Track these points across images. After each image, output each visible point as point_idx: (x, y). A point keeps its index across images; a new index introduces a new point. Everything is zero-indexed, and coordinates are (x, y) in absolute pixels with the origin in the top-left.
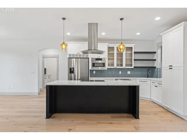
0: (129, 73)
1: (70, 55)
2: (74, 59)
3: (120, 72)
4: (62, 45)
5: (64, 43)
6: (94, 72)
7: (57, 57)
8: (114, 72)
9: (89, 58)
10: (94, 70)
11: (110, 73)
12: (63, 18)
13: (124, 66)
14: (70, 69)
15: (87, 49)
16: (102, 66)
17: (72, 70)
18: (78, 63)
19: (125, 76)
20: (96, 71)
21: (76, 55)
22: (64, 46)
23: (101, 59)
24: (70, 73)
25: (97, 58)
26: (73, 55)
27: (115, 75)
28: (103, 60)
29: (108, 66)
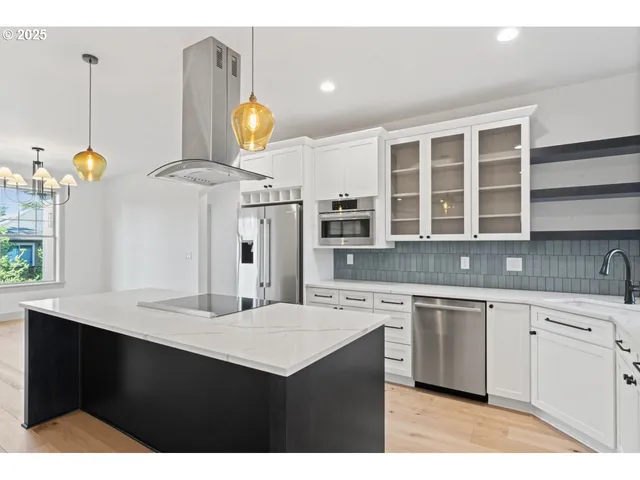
0: (514, 264)
3: (465, 263)
5: (90, 149)
6: (350, 259)
8: (431, 261)
9: (301, 204)
10: (347, 252)
11: (414, 263)
12: (85, 56)
13: (471, 231)
18: (263, 224)
19: (494, 279)
20: (358, 254)
21: (263, 194)
24: (243, 262)
25: (337, 197)
26: (255, 195)
27: (441, 276)
28: (360, 206)
29: (394, 232)
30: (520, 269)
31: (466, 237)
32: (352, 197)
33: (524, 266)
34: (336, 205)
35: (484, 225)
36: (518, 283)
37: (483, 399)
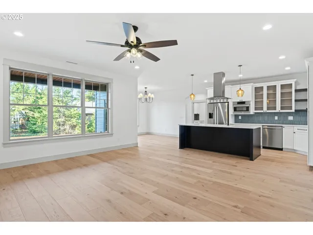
0: (291, 118)
3: (276, 118)
6: (240, 118)
8: (266, 117)
9: (228, 103)
10: (240, 115)
11: (261, 118)
13: (278, 109)
15: (213, 96)
16: (245, 110)
17: (211, 115)
19: (285, 122)
20: (243, 116)
23: (244, 103)
24: (209, 118)
25: (239, 101)
28: (246, 103)
29: (255, 110)
30: (292, 119)
31: (277, 111)
32: (243, 101)
33: (293, 118)
34: (239, 103)
35: (282, 108)
36: (291, 123)
37: (281, 149)
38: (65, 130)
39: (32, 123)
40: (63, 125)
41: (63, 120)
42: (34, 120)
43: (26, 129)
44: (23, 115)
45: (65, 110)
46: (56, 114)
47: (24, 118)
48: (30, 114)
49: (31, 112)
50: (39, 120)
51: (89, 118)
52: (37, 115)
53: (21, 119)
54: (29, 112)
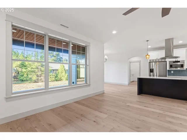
1: (150, 60)
2: (153, 63)
4: (146, 56)
6: (172, 72)
7: (140, 62)
9: (166, 61)
10: (172, 70)
12: (147, 41)
14: (151, 69)
15: (165, 56)
16: (180, 67)
17: (152, 70)
18: (157, 65)
20: (174, 71)
21: (155, 60)
22: (147, 56)
23: (179, 62)
24: (151, 72)
26: (153, 60)
28: (181, 62)
32: (178, 60)
34: (174, 62)
38: (41, 79)
39: (21, 75)
40: (40, 76)
41: (40, 73)
42: (22, 73)
43: (17, 79)
44: (15, 70)
45: (41, 67)
46: (36, 70)
47: (15, 72)
48: (20, 70)
49: (20, 68)
50: (25, 74)
51: (56, 72)
52: (24, 70)
53: (14, 73)
54: (19, 68)
